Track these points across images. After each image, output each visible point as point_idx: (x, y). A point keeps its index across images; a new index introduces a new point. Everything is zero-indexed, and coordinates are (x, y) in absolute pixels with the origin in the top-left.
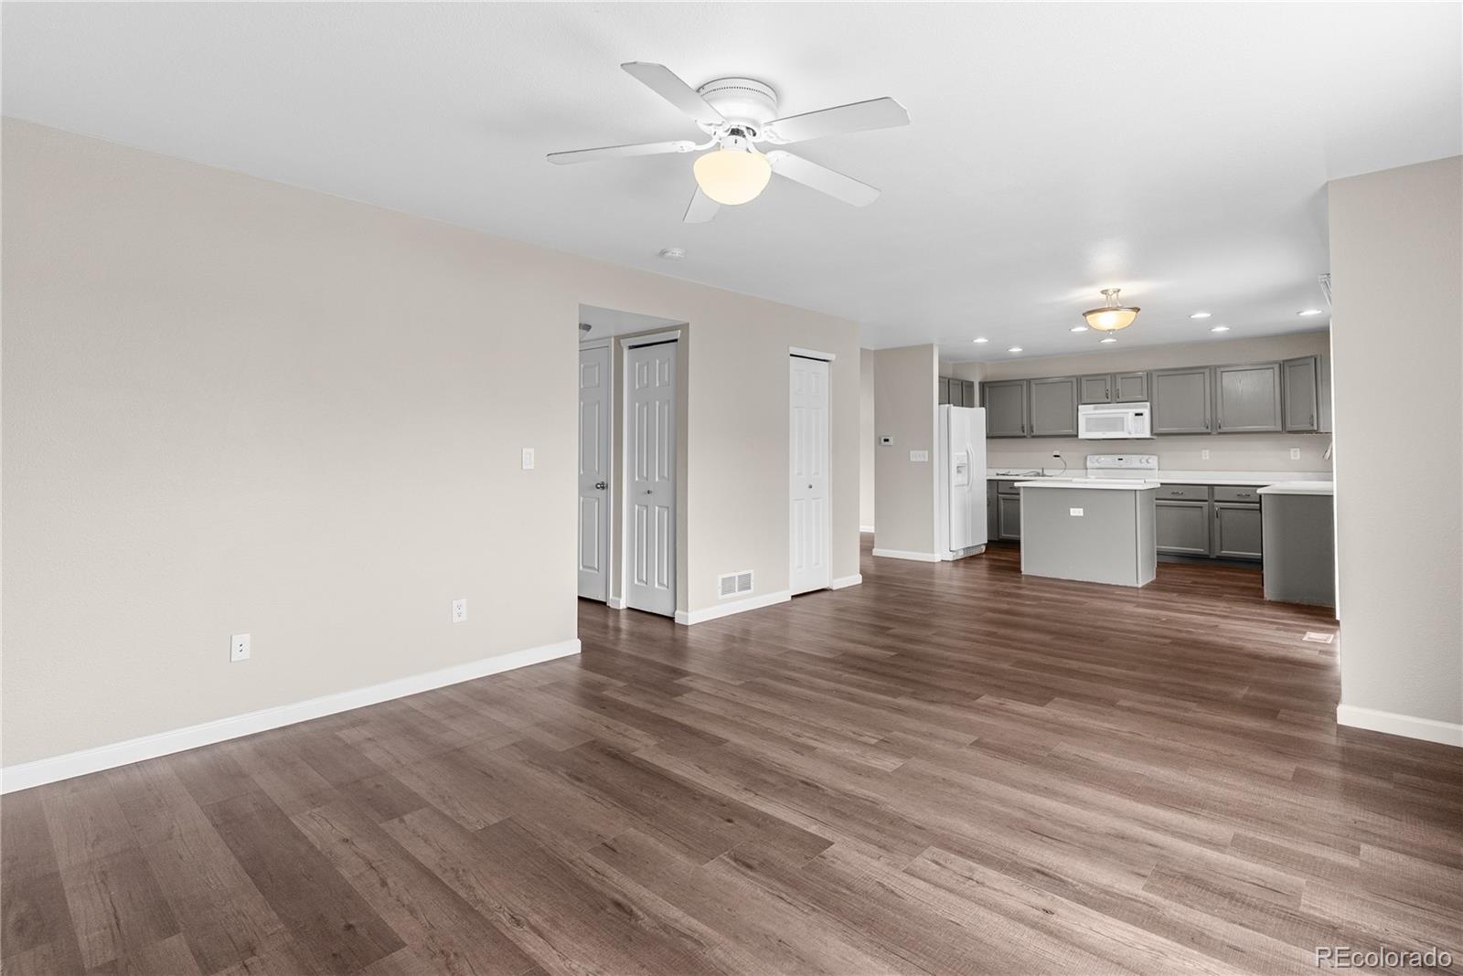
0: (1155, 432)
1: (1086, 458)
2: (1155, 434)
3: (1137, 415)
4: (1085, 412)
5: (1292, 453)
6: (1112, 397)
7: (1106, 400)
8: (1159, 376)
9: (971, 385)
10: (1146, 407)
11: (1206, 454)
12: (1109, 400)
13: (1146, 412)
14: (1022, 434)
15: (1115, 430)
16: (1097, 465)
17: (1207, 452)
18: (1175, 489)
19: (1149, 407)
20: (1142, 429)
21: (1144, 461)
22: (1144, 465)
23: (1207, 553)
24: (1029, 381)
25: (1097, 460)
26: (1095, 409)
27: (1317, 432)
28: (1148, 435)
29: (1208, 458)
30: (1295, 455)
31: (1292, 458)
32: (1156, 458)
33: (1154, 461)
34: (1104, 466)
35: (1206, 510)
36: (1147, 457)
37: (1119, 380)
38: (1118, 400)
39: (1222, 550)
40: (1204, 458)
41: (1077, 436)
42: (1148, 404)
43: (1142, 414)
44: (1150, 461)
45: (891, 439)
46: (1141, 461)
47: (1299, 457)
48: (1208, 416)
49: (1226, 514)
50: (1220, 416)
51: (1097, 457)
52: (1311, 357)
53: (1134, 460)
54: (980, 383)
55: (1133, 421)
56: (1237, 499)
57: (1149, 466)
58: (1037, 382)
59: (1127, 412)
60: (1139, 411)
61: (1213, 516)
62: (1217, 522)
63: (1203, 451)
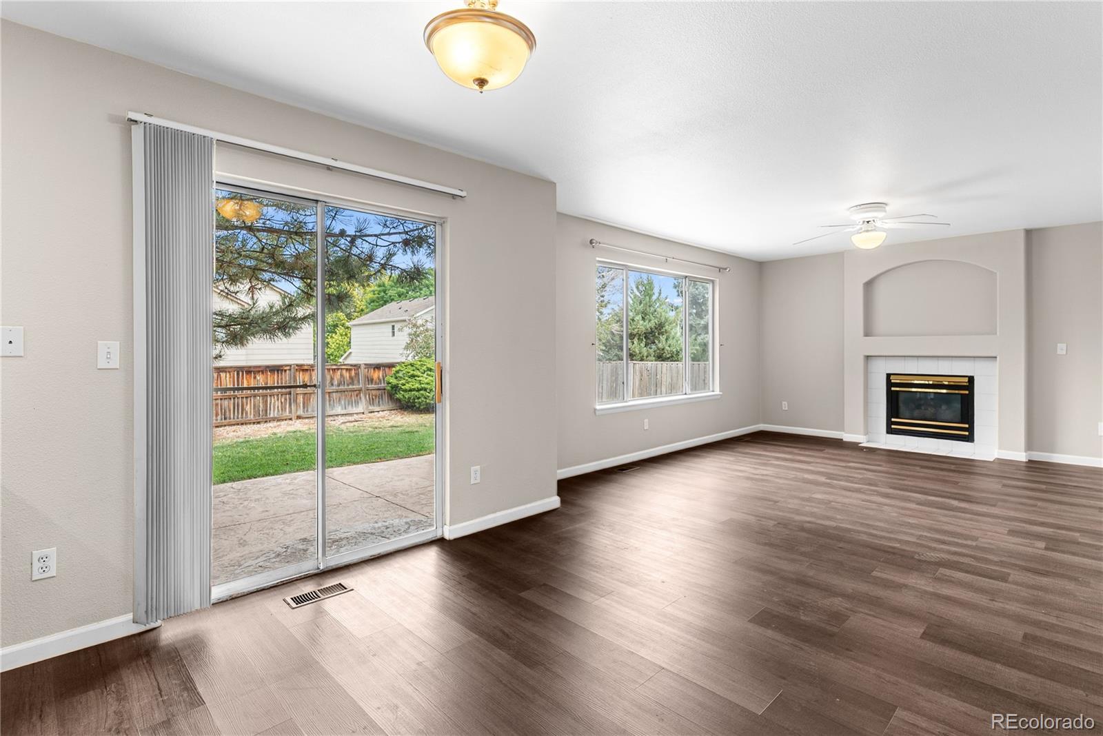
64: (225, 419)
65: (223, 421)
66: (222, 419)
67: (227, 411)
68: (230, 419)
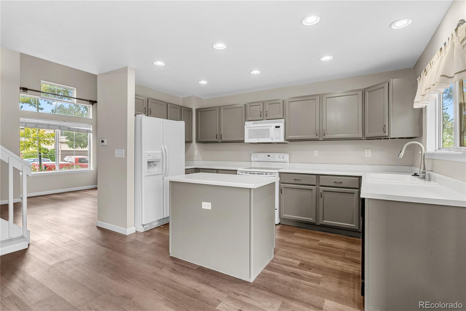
0: (287, 138)
1: (251, 155)
2: (287, 140)
3: (276, 127)
4: (249, 125)
5: (366, 152)
6: (264, 116)
7: (260, 118)
8: (289, 102)
9: (190, 110)
10: (281, 122)
11: (316, 153)
12: (262, 118)
13: (282, 125)
14: (216, 140)
15: (264, 137)
16: (256, 159)
17: (317, 151)
18: (296, 177)
19: (283, 122)
20: (278, 136)
21: (281, 157)
22: (281, 160)
23: (314, 221)
24: (219, 107)
25: (256, 156)
26: (254, 124)
27: (386, 138)
28: (282, 140)
29: (317, 155)
30: (368, 154)
31: (366, 156)
32: (288, 155)
33: (287, 157)
34: (260, 160)
35: (314, 192)
36: (283, 154)
37: (267, 105)
38: (267, 118)
39: (323, 220)
40: (315, 155)
41: (244, 141)
42: (283, 120)
43: (279, 127)
44: (284, 157)
45: (105, 141)
46: (279, 157)
47: (370, 156)
48: (318, 128)
49: (326, 195)
50: (324, 128)
51: (256, 154)
52: (386, 82)
53: (276, 157)
54: (196, 109)
55: (274, 131)
56: (334, 185)
57: (284, 160)
58: (224, 108)
59: (271, 125)
60: (277, 125)
61: (319, 196)
62: (321, 200)
63: (314, 151)
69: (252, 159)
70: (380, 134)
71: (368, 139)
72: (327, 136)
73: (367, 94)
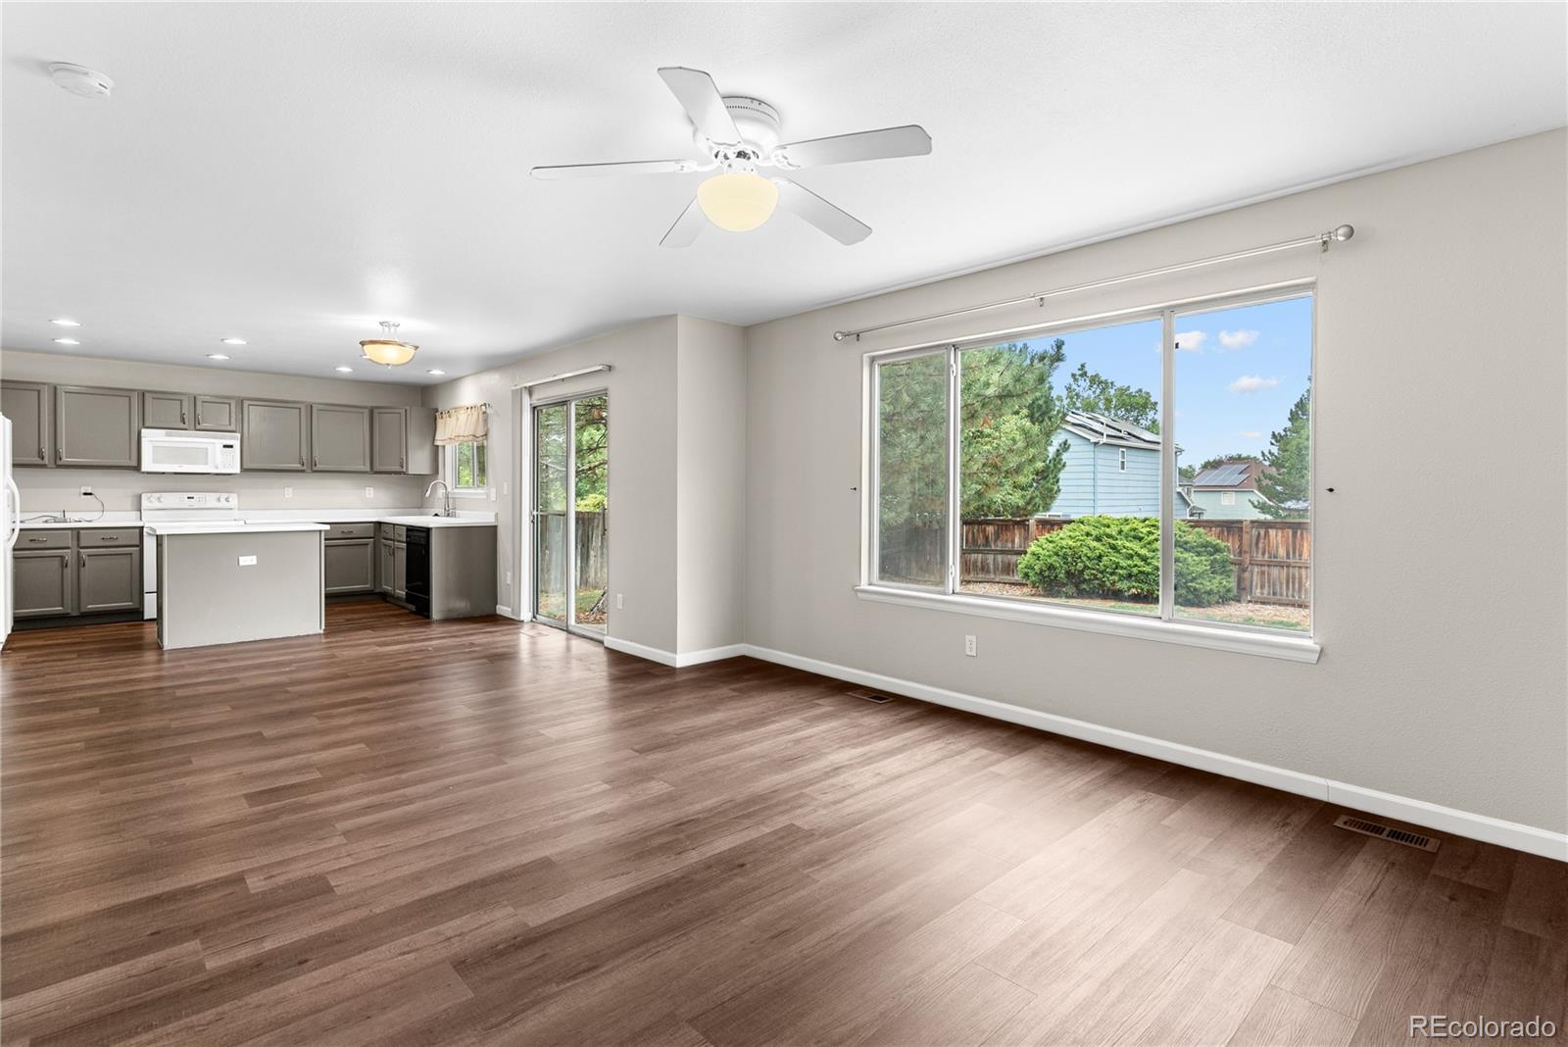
0: (245, 467)
1: (142, 495)
2: (244, 470)
3: (225, 446)
4: (151, 439)
5: (367, 491)
6: (190, 423)
7: (182, 426)
8: (249, 405)
10: (235, 438)
11: (289, 492)
12: (185, 426)
13: (237, 444)
14: (40, 462)
15: (193, 463)
16: (156, 505)
17: (291, 489)
19: (239, 439)
20: (231, 463)
21: (221, 501)
22: (223, 504)
24: (51, 387)
25: (159, 498)
26: (167, 435)
28: (235, 470)
29: (291, 495)
30: (369, 494)
32: (238, 496)
33: (234, 500)
34: (164, 507)
36: (226, 495)
37: (199, 404)
38: (200, 427)
40: (285, 497)
41: (137, 468)
42: (239, 435)
43: (231, 447)
44: (230, 499)
46: (219, 500)
47: (372, 496)
48: (304, 454)
50: (315, 454)
51: (159, 495)
53: (210, 499)
55: (218, 453)
56: (341, 536)
57: (227, 505)
59: (212, 443)
60: (226, 442)
63: (288, 489)
64: (1274, 594)
65: (1272, 596)
66: (1269, 594)
67: (1278, 583)
68: (1281, 595)
69: (145, 504)
70: (397, 468)
71: (377, 473)
72: (319, 467)
73: (376, 415)
